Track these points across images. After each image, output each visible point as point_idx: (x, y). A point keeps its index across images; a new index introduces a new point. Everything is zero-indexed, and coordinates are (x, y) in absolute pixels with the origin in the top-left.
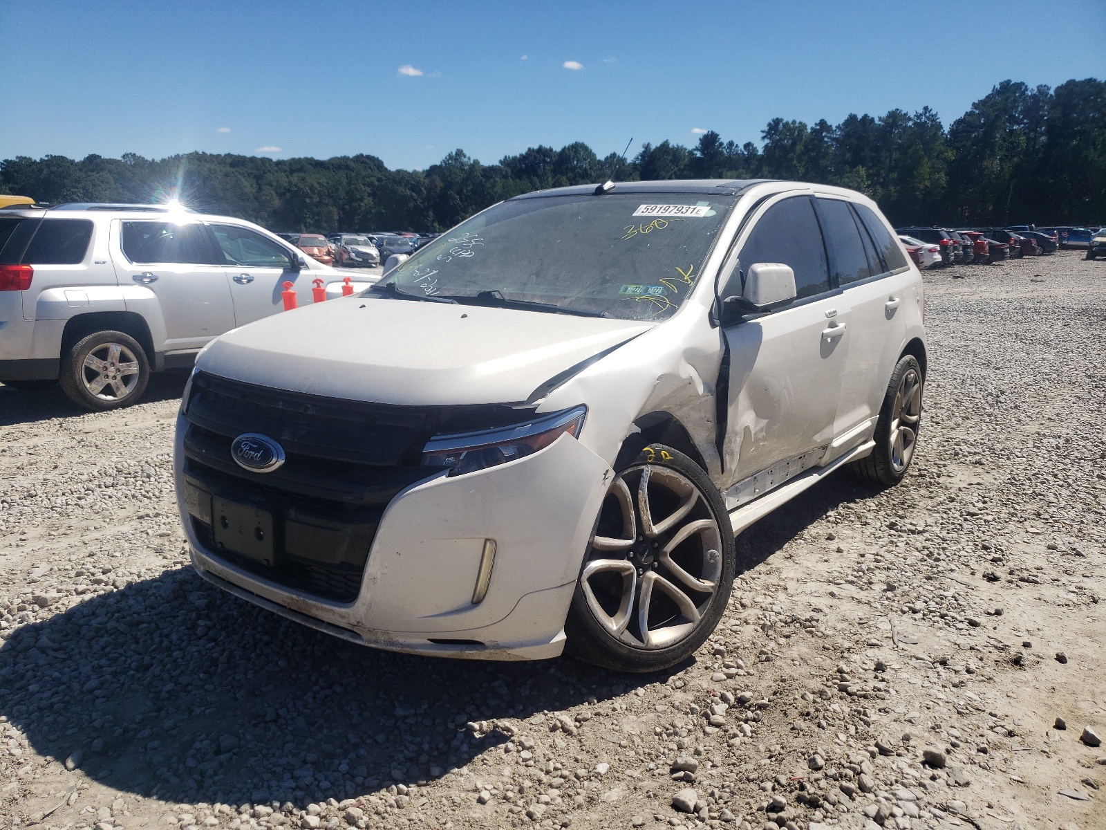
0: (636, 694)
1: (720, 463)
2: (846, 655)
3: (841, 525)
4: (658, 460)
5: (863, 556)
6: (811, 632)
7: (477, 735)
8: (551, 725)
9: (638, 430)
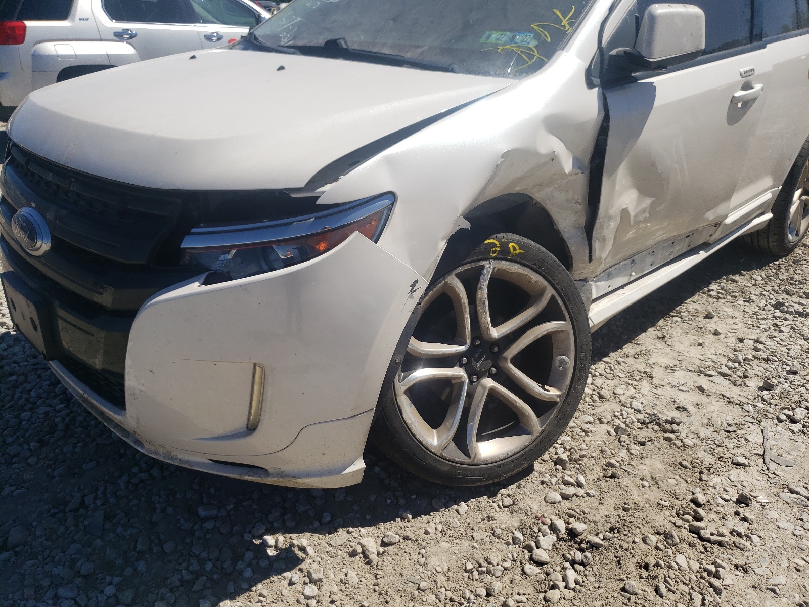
0: (457, 511)
1: (587, 252)
2: (704, 477)
3: (722, 301)
4: (504, 254)
5: (741, 341)
6: (669, 440)
7: (271, 552)
8: (351, 549)
9: (466, 225)
